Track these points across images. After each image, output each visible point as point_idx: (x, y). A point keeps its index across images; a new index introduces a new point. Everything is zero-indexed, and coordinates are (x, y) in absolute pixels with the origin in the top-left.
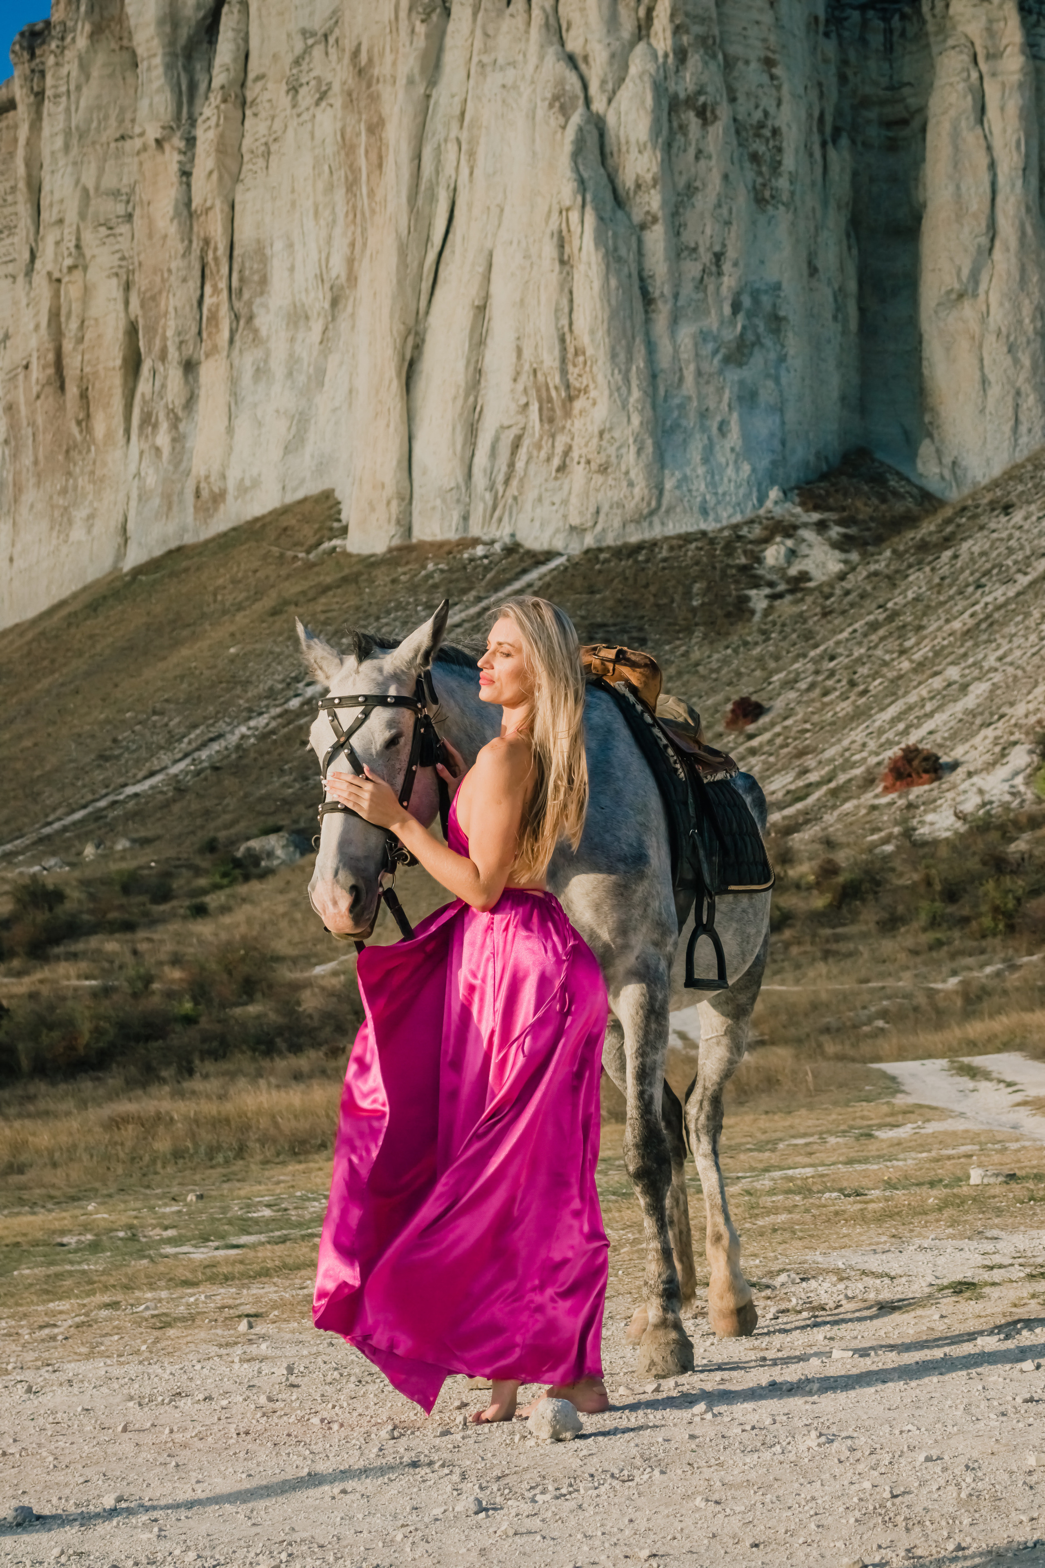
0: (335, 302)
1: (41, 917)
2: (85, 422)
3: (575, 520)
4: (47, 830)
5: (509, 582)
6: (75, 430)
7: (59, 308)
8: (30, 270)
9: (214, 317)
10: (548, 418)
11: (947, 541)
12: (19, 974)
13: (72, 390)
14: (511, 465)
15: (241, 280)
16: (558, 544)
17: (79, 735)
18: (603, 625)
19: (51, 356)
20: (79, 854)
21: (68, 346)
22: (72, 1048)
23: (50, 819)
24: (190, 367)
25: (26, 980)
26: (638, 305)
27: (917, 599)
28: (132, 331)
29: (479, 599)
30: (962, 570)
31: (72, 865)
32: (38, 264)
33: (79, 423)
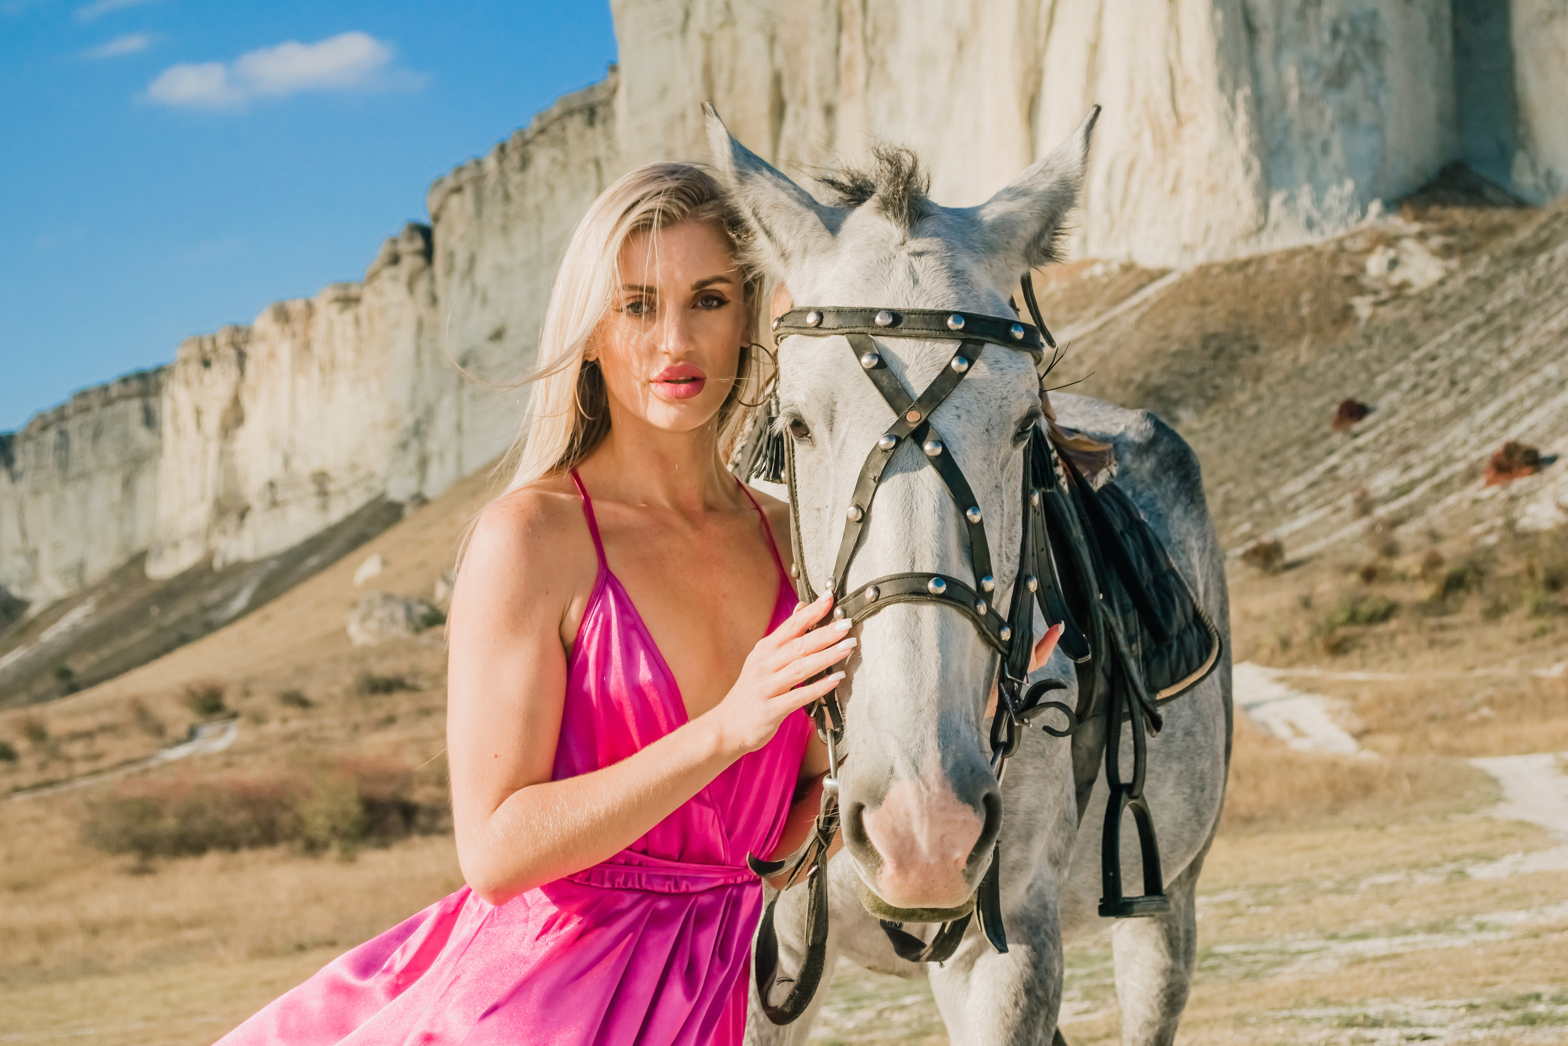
0: (960, 46)
3: (1187, 238)
5: (1126, 297)
7: (711, 62)
8: (684, 28)
9: (850, 65)
10: (1160, 144)
11: (1542, 246)
14: (1126, 189)
15: (876, 29)
16: (1171, 261)
18: (1215, 335)
21: (720, 95)
24: (829, 111)
26: (1243, 35)
27: (1515, 302)
28: (777, 80)
29: (1098, 314)
30: (1558, 272)
32: (691, 23)
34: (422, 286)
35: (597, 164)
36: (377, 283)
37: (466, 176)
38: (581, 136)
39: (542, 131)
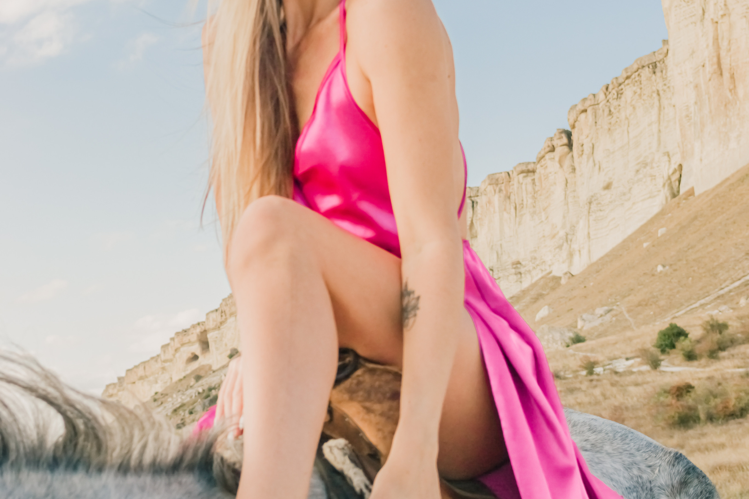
1: (716, 337)
2: (733, 90)
4: (722, 292)
6: (729, 94)
7: (718, 36)
8: (702, 20)
12: (704, 367)
13: (726, 75)
17: (736, 244)
19: (715, 60)
20: (737, 303)
21: (723, 53)
22: (726, 407)
23: (723, 286)
25: (707, 369)
31: (733, 309)
32: (706, 15)
33: (730, 91)
34: (567, 163)
35: (658, 94)
36: (543, 162)
37: (588, 103)
38: (649, 79)
39: (628, 78)
